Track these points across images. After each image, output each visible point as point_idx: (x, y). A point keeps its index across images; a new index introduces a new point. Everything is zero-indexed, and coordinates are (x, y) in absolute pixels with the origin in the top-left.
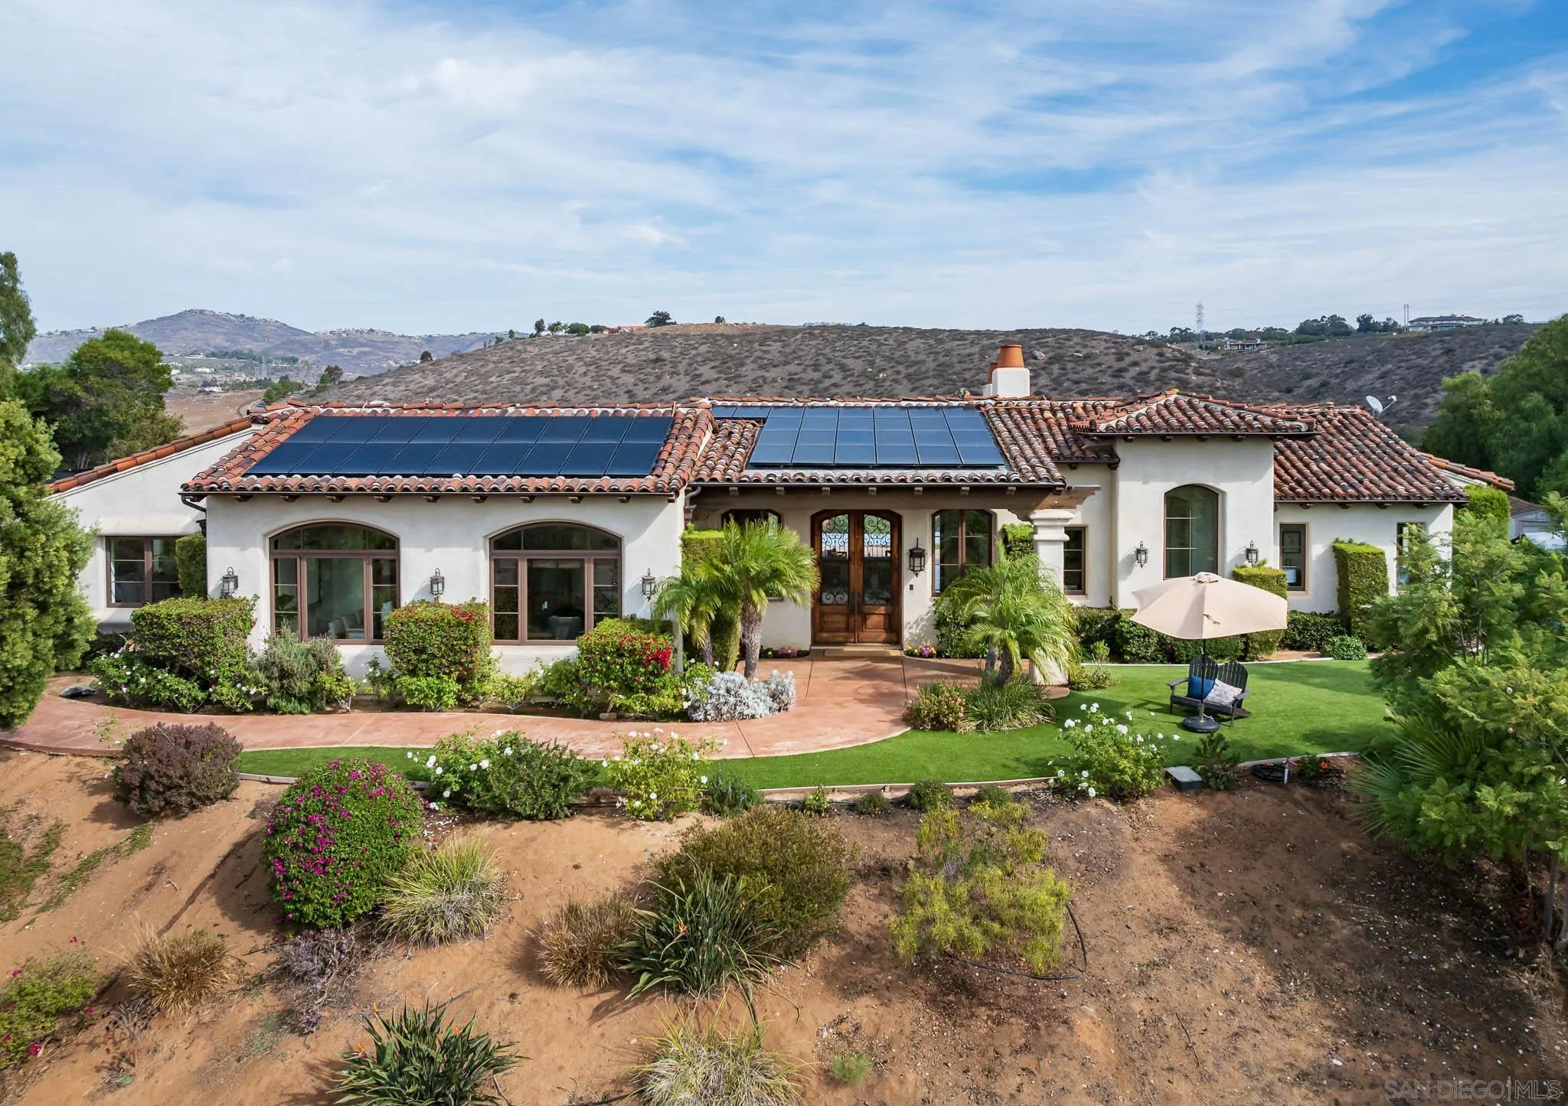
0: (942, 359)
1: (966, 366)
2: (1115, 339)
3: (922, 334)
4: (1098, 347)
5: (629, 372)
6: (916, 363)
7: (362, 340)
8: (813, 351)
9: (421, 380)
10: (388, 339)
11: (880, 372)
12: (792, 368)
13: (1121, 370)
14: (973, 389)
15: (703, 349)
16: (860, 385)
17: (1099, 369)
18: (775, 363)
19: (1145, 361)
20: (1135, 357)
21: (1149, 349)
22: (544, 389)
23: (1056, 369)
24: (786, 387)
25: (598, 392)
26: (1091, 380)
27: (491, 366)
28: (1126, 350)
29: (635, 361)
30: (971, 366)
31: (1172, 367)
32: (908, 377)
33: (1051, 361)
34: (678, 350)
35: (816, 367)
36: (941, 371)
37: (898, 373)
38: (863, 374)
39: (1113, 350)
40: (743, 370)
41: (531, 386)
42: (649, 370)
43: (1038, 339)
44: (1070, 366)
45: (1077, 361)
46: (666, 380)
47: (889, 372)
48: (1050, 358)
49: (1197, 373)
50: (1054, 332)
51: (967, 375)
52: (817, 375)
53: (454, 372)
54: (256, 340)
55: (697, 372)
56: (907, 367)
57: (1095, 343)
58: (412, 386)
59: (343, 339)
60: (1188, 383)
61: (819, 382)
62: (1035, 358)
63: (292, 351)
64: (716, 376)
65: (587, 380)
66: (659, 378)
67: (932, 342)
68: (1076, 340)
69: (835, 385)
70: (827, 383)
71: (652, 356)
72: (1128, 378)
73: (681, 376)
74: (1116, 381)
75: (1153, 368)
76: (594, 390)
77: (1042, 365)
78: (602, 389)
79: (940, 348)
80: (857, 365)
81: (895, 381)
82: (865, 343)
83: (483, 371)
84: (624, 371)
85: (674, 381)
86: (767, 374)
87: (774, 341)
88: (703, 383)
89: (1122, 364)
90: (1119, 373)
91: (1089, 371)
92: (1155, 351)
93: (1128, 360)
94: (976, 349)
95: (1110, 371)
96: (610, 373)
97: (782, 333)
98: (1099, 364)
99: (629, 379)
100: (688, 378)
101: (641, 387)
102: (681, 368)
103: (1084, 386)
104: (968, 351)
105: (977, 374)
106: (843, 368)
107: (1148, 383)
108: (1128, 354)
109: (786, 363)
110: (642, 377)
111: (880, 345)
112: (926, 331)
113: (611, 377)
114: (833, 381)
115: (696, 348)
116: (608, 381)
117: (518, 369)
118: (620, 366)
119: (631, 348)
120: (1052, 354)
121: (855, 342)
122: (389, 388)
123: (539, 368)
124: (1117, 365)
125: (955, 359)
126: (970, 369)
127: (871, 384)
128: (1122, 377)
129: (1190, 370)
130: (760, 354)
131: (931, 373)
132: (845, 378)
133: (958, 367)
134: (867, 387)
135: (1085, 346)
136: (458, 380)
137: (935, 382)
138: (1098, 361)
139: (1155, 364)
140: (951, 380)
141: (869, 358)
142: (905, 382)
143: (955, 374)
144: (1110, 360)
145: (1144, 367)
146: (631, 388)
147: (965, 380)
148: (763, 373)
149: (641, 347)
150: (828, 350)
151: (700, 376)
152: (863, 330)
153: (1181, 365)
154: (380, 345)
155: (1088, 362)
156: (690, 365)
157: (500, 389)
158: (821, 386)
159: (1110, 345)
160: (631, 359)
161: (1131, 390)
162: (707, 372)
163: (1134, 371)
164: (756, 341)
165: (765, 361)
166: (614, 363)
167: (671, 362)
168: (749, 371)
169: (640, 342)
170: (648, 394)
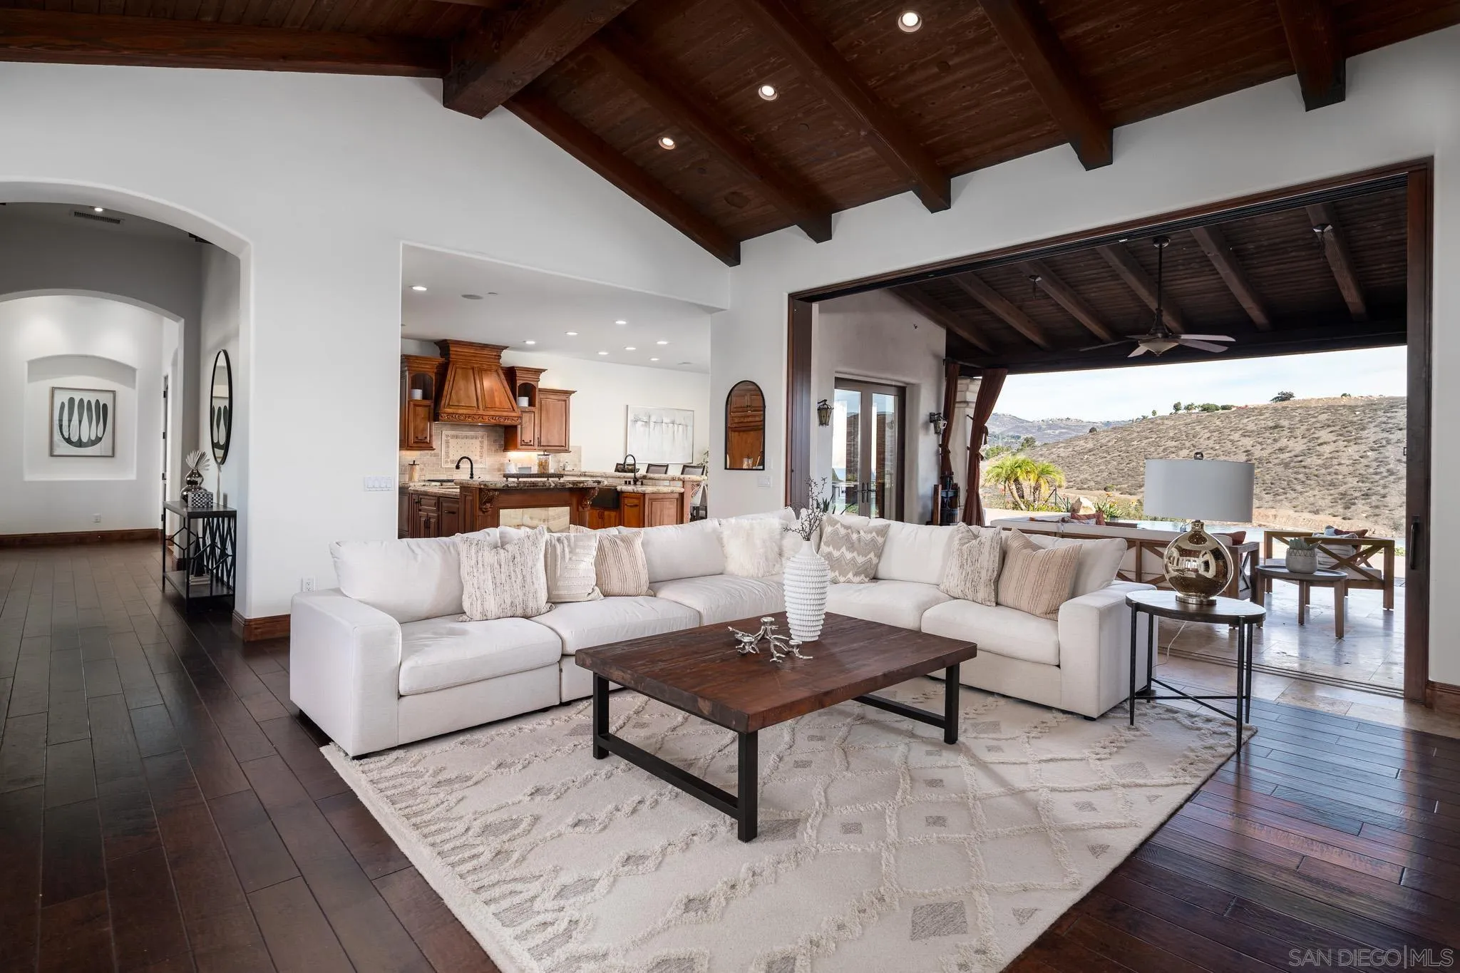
5: (1249, 436)
7: (1063, 426)
9: (1084, 444)
10: (1079, 424)
15: (1323, 417)
22: (1173, 449)
27: (1136, 434)
29: (1255, 428)
34: (1298, 419)
40: (1364, 433)
41: (1163, 447)
42: (1267, 434)
46: (1283, 442)
53: (1107, 439)
54: (998, 426)
55: (1316, 436)
58: (1076, 449)
59: (1049, 425)
63: (1017, 432)
64: (1335, 439)
65: (1211, 443)
66: (1275, 440)
71: (1271, 424)
73: (1299, 439)
76: (1215, 450)
78: (1223, 449)
83: (1128, 438)
84: (1245, 436)
85: (1291, 443)
86: (1391, 436)
88: (1320, 445)
96: (1231, 437)
99: (1248, 442)
100: (1306, 440)
101: (1259, 447)
102: (1298, 433)
110: (1260, 440)
113: (1231, 440)
115: (1316, 417)
116: (1229, 444)
117: (1155, 436)
118: (1241, 432)
119: (1253, 418)
122: (1062, 449)
123: (1171, 435)
130: (1383, 419)
136: (1110, 444)
146: (1249, 448)
148: (1386, 435)
149: (1262, 418)
151: (1317, 438)
154: (1073, 427)
156: (1308, 430)
157: (1139, 450)
160: (1251, 427)
162: (1325, 435)
164: (1381, 409)
165: (1391, 426)
166: (1236, 430)
167: (1289, 428)
168: (1371, 434)
169: (1261, 415)
170: (1265, 454)
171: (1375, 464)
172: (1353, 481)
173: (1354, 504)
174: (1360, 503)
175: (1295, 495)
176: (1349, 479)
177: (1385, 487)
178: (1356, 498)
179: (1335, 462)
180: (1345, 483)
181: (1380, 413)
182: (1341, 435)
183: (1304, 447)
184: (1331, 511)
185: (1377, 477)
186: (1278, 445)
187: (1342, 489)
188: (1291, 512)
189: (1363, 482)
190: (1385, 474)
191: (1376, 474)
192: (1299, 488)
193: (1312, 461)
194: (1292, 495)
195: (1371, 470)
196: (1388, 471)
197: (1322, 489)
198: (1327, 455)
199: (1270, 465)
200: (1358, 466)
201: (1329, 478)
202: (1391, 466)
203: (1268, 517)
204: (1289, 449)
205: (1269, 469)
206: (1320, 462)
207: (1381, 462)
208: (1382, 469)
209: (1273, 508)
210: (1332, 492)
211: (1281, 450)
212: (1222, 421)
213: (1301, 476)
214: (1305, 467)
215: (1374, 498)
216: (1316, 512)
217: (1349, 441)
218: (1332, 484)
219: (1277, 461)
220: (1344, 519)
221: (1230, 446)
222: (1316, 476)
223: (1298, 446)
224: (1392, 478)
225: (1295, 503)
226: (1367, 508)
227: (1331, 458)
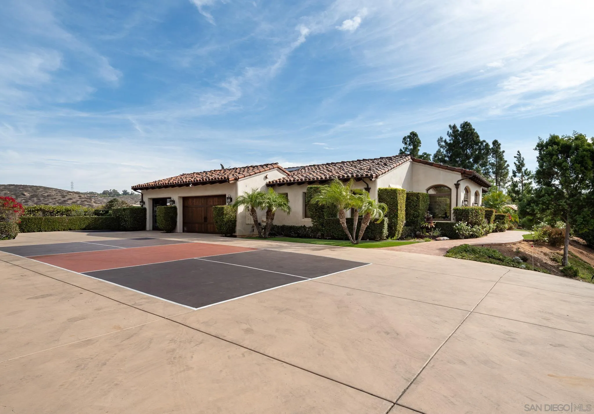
4: (54, 193)
17: (55, 200)
19: (74, 198)
20: (69, 197)
21: (75, 194)
23: (35, 199)
28: (65, 194)
33: (32, 197)
44: (42, 199)
48: (31, 195)
49: (95, 202)
57: (50, 191)
60: (93, 206)
62: (24, 195)
75: (78, 201)
92: (77, 195)
93: (67, 198)
98: (55, 199)
120: (31, 194)
124: (63, 199)
129: (92, 202)
135: (47, 192)
138: (54, 197)
139: (78, 199)
144: (59, 197)
145: (74, 200)
153: (89, 200)
155: (49, 197)
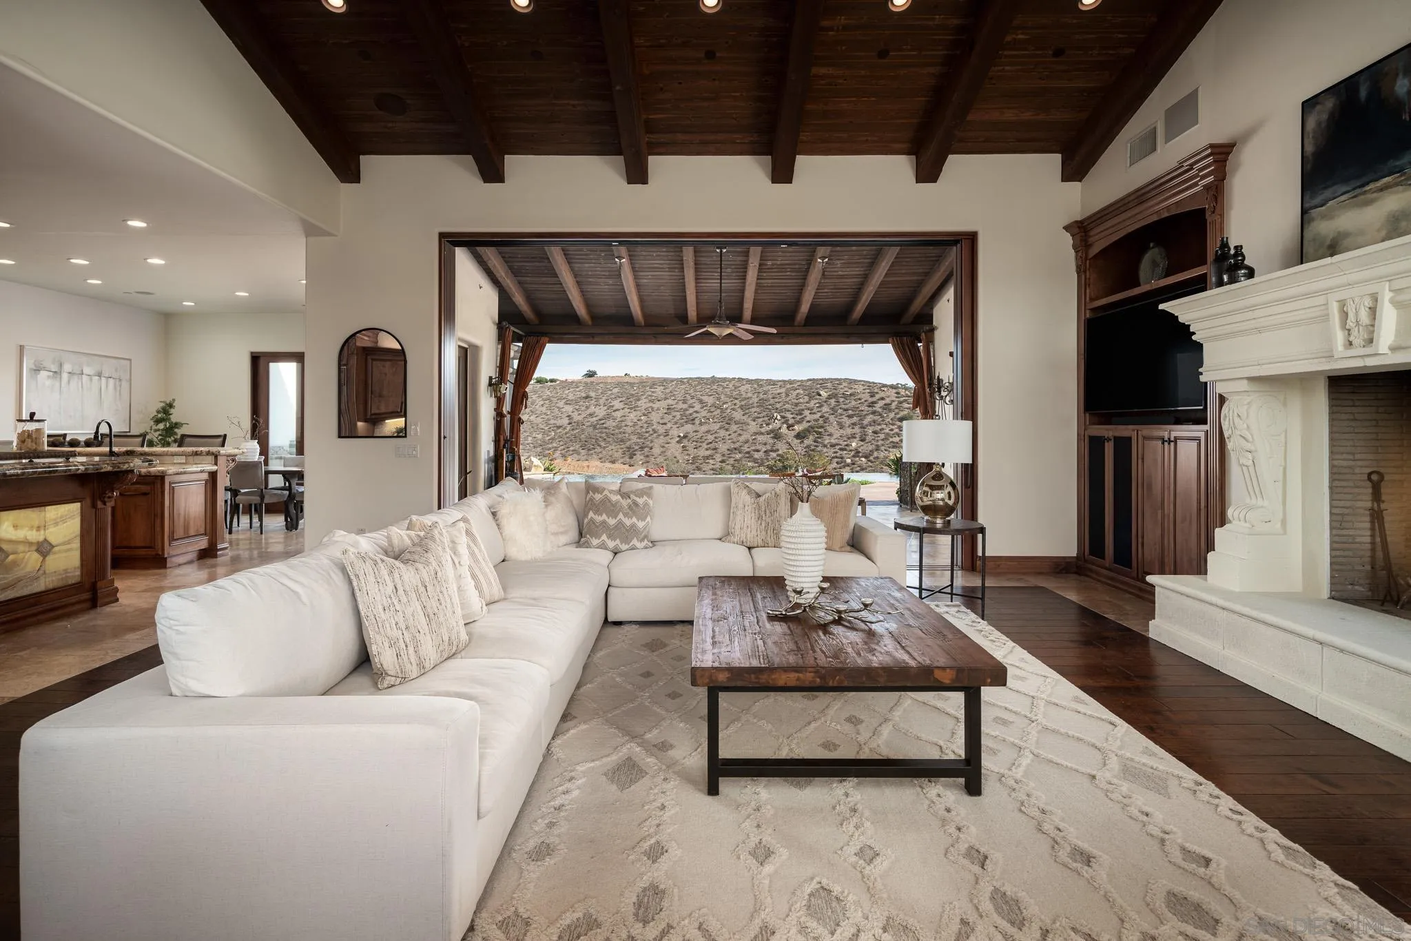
0: (761, 396)
1: (777, 400)
2: (870, 385)
3: (749, 381)
5: (570, 404)
6: (745, 399)
8: (683, 391)
11: (724, 404)
12: (670, 402)
13: (873, 403)
14: (782, 414)
15: (616, 390)
16: (712, 412)
18: (659, 399)
24: (666, 413)
25: (550, 417)
26: (856, 408)
29: (573, 398)
30: (780, 400)
31: (905, 401)
32: (741, 407)
34: (600, 391)
35: (685, 402)
36: (762, 403)
37: (735, 404)
38: (713, 405)
39: (868, 391)
40: (639, 403)
42: (581, 403)
43: (821, 384)
45: (844, 395)
46: (592, 409)
47: (730, 404)
50: (831, 380)
51: (778, 406)
52: (685, 406)
55: (611, 404)
56: (740, 401)
61: (686, 410)
64: (622, 407)
65: (544, 409)
66: (587, 408)
67: (756, 386)
68: (845, 384)
69: (696, 412)
70: (691, 410)
71: (584, 395)
72: (878, 407)
73: (602, 407)
74: (870, 409)
76: (547, 415)
77: (825, 399)
79: (760, 390)
80: (710, 400)
81: (733, 409)
82: (715, 387)
84: (567, 404)
85: (597, 409)
86: (654, 406)
87: (660, 386)
88: (615, 411)
89: (874, 399)
90: (872, 405)
91: (853, 403)
94: (783, 390)
95: (866, 403)
96: (558, 405)
97: (664, 382)
99: (569, 409)
100: (606, 408)
101: (576, 413)
102: (602, 402)
103: (850, 412)
104: (778, 392)
105: (784, 405)
106: (701, 401)
107: (890, 411)
108: (877, 393)
109: (666, 399)
110: (577, 407)
111: (724, 388)
112: (752, 380)
113: (558, 407)
114: (695, 409)
115: (611, 390)
116: (556, 410)
118: (564, 401)
119: (571, 390)
121: (709, 386)
125: (770, 396)
126: (779, 402)
127: (719, 411)
128: (874, 407)
130: (650, 393)
131: (755, 405)
132: (702, 408)
133: (772, 401)
134: (715, 413)
137: (758, 410)
140: (768, 409)
141: (717, 395)
142: (739, 410)
143: (770, 405)
146: (570, 414)
147: (777, 409)
148: (651, 404)
149: (577, 389)
150: (692, 391)
151: (613, 406)
152: (714, 380)
156: (607, 400)
158: (688, 413)
159: (866, 387)
160: (571, 397)
161: (880, 415)
162: (617, 404)
163: (881, 403)
164: (648, 386)
165: (653, 398)
166: (561, 399)
167: (595, 398)
168: (643, 403)
169: (577, 388)
170: (580, 418)
171: (645, 425)
172: (634, 439)
173: (635, 455)
174: (638, 453)
175: (600, 450)
176: (632, 437)
177: (652, 442)
178: (636, 450)
179: (623, 424)
180: (630, 440)
181: (648, 388)
182: (626, 404)
183: (605, 413)
184: (622, 460)
185: (647, 435)
186: (589, 412)
187: (628, 444)
188: (598, 463)
189: (640, 438)
190: (651, 432)
191: (647, 432)
192: (603, 444)
193: (610, 423)
194: (598, 449)
195: (644, 430)
196: (653, 430)
197: (616, 444)
198: (619, 419)
199: (584, 427)
200: (637, 427)
201: (620, 436)
202: (655, 426)
203: (584, 467)
204: (596, 415)
205: (583, 430)
206: (614, 424)
207: (649, 424)
208: (650, 429)
209: (587, 460)
210: (622, 446)
211: (591, 415)
212: (550, 392)
213: (604, 435)
214: (606, 428)
215: (646, 449)
216: (613, 462)
217: (631, 409)
218: (622, 441)
219: (589, 424)
220: (630, 466)
221: (557, 412)
222: (612, 434)
223: (601, 412)
224: (655, 435)
225: (600, 456)
226: (642, 457)
227: (621, 421)
